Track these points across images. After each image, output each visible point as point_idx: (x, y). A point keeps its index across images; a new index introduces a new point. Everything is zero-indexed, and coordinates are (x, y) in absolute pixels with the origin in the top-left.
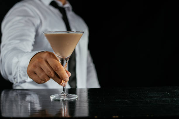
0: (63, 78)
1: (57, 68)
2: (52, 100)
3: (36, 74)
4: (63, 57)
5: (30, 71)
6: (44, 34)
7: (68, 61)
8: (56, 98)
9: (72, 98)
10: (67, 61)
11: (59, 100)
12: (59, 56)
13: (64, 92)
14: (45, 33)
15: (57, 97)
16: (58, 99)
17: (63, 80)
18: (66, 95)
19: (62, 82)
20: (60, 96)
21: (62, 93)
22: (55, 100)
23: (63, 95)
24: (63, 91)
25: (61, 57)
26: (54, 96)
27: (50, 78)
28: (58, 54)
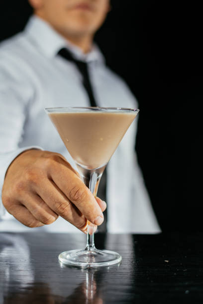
0: (92, 217)
1: (76, 195)
2: (62, 265)
3: (23, 206)
4: (90, 167)
5: (9, 200)
6: (48, 113)
7: (101, 175)
8: (72, 263)
9: (109, 264)
10: (98, 175)
11: (79, 268)
12: (82, 164)
13: (91, 246)
14: (49, 111)
15: (74, 259)
16: (77, 264)
17: (88, 221)
18: (95, 253)
19: (87, 225)
20: (81, 256)
21: (86, 249)
22: (69, 267)
23: (87, 253)
24: (88, 245)
25: (86, 167)
26: (68, 256)
27: (58, 215)
28: (79, 159)
